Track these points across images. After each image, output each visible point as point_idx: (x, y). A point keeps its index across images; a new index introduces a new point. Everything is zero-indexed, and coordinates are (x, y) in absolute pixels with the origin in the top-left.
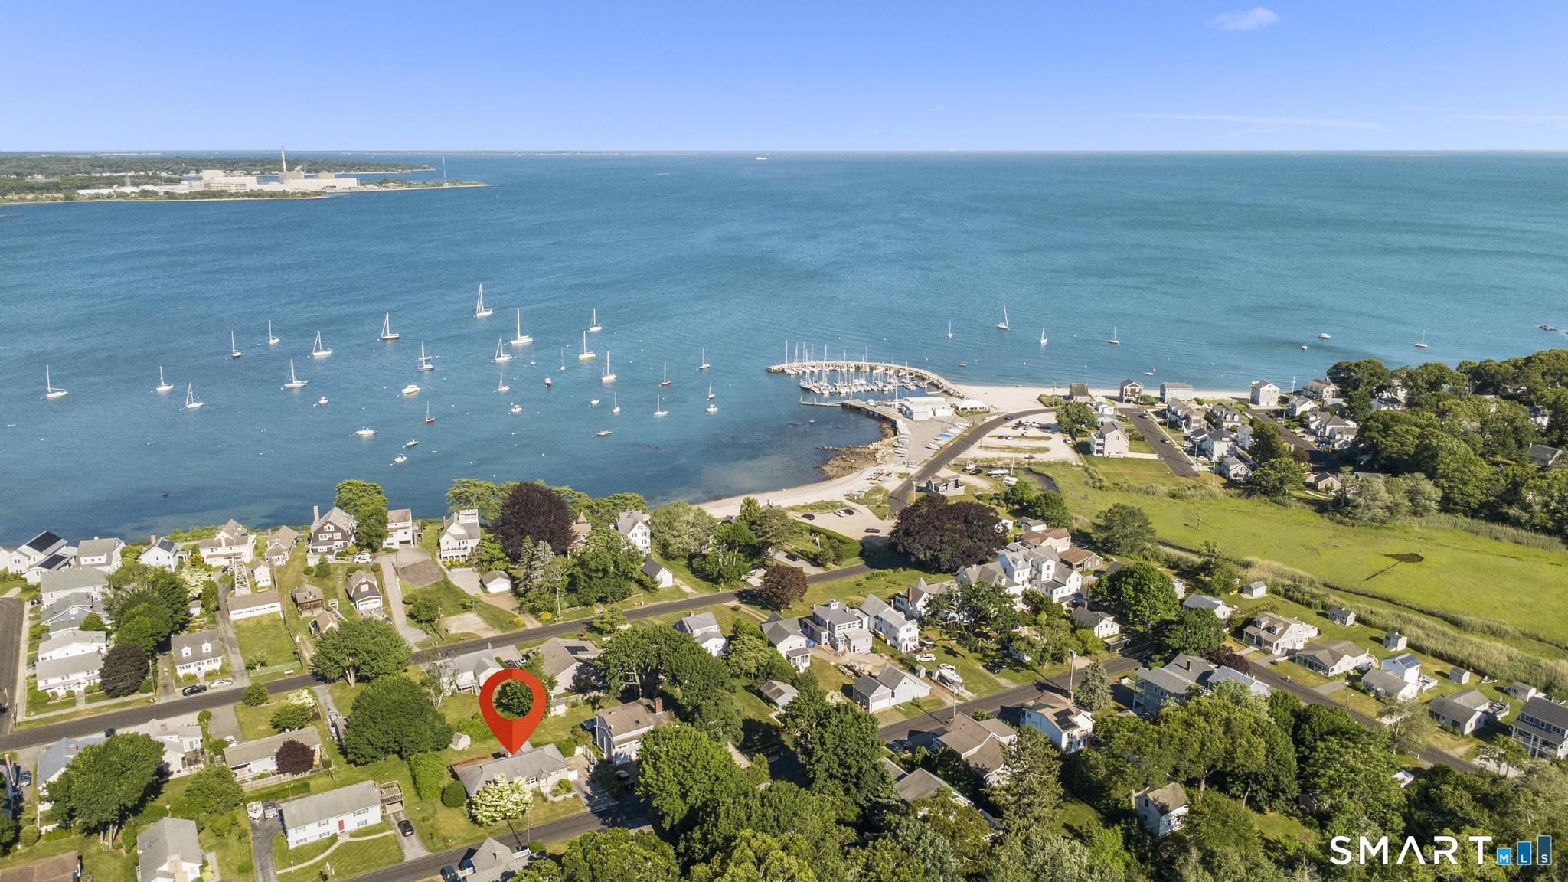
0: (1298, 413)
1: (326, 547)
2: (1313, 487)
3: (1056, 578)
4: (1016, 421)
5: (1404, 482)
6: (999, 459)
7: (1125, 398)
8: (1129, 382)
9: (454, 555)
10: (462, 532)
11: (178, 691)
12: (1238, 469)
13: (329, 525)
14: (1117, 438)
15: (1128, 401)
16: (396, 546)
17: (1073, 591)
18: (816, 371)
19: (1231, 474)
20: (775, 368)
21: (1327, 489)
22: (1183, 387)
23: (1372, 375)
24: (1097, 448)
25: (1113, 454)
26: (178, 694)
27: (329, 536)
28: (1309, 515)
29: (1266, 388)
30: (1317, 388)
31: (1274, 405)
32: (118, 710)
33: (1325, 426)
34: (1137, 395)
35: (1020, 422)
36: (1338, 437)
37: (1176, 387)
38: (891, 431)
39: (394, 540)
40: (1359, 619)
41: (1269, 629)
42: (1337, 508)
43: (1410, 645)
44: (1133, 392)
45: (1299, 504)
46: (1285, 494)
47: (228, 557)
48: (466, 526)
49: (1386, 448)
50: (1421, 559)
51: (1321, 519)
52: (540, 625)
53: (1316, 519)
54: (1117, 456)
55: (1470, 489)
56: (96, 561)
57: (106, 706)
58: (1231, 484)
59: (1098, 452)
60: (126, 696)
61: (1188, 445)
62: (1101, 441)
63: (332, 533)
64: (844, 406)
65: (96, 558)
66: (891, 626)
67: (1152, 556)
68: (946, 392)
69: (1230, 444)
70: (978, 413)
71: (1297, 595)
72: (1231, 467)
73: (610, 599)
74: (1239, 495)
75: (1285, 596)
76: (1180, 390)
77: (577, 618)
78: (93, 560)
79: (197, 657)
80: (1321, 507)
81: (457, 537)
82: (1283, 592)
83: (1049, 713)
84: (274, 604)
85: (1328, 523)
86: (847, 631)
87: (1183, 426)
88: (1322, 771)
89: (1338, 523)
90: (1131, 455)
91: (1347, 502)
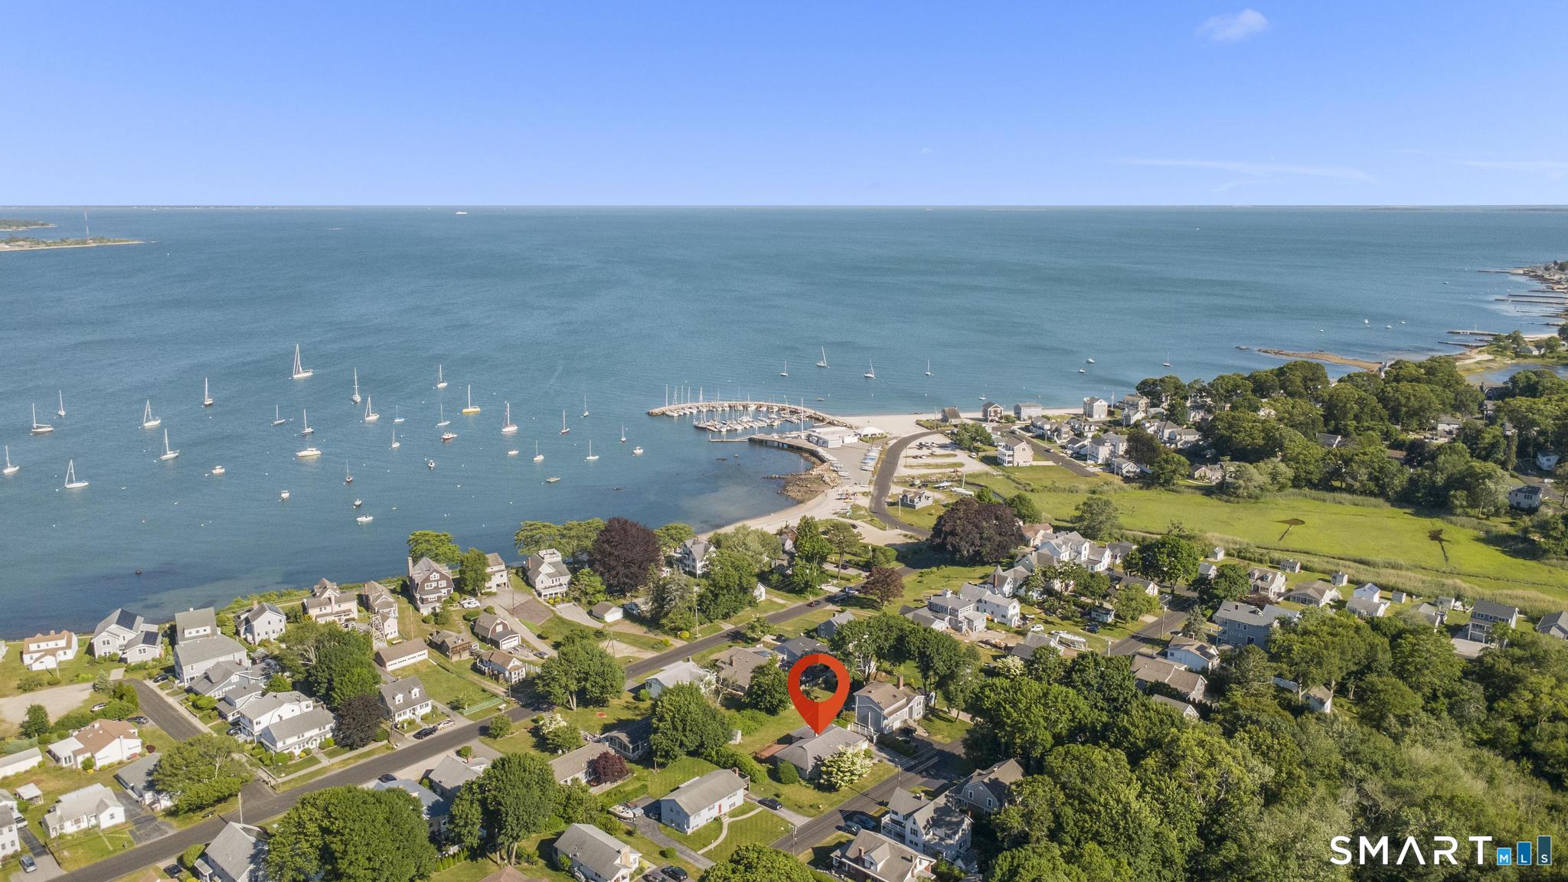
0: (1132, 422)
1: (436, 595)
2: (1191, 476)
3: (1091, 557)
4: (917, 442)
5: (1266, 466)
6: (932, 474)
7: (990, 418)
8: (990, 404)
9: (554, 592)
10: (551, 570)
11: (409, 735)
12: (1129, 467)
13: (434, 573)
14: (1024, 450)
15: (992, 421)
16: (494, 589)
17: (1106, 566)
18: (695, 411)
19: (1124, 471)
20: (656, 411)
21: (1202, 478)
22: (1035, 406)
23: (1176, 388)
24: (1007, 459)
25: (1022, 464)
26: (409, 741)
27: (434, 585)
28: (1200, 498)
29: (1098, 403)
30: (1133, 401)
31: (1104, 417)
32: (361, 762)
33: (1163, 431)
34: (999, 416)
35: (921, 444)
36: (1178, 437)
37: (1029, 406)
38: (816, 460)
39: (492, 585)
40: (1302, 568)
41: (1262, 579)
42: (1222, 490)
43: (1350, 581)
44: (996, 412)
45: (1190, 490)
46: (1174, 484)
47: (338, 614)
48: (553, 564)
49: (1241, 442)
50: (1303, 522)
51: (1212, 501)
52: (686, 643)
53: (1206, 500)
54: (1024, 465)
55: (1311, 468)
56: (202, 633)
57: (349, 758)
58: (1127, 479)
59: (1009, 462)
60: (364, 746)
61: (1069, 452)
62: (1011, 453)
63: (437, 581)
64: (751, 440)
65: (201, 630)
66: (998, 606)
67: (1122, 537)
68: (829, 423)
69: (1111, 447)
70: (878, 438)
71: (1248, 555)
72: (1124, 466)
73: (732, 614)
74: (1141, 488)
75: (1238, 557)
76: (1033, 409)
77: (712, 633)
78: (198, 632)
79: (409, 704)
80: (1208, 491)
81: (550, 575)
82: (1236, 554)
83: (1193, 649)
84: (423, 652)
85: (1220, 503)
86: (966, 614)
87: (1055, 438)
88: (1410, 660)
89: (1226, 502)
90: (1035, 463)
91: (1229, 485)
